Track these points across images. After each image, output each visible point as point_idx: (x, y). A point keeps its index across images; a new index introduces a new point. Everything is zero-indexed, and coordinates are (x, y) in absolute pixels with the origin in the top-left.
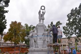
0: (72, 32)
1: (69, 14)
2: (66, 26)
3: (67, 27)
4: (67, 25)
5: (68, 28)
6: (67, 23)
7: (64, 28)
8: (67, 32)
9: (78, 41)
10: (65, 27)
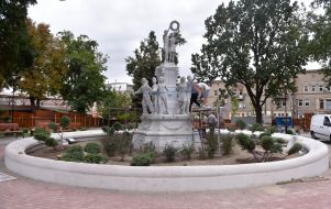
0: (213, 71)
1: (210, 18)
2: (201, 54)
3: (202, 57)
4: (203, 51)
5: (206, 59)
6: (203, 46)
7: (194, 58)
8: (202, 69)
9: (226, 97)
10: (197, 55)
